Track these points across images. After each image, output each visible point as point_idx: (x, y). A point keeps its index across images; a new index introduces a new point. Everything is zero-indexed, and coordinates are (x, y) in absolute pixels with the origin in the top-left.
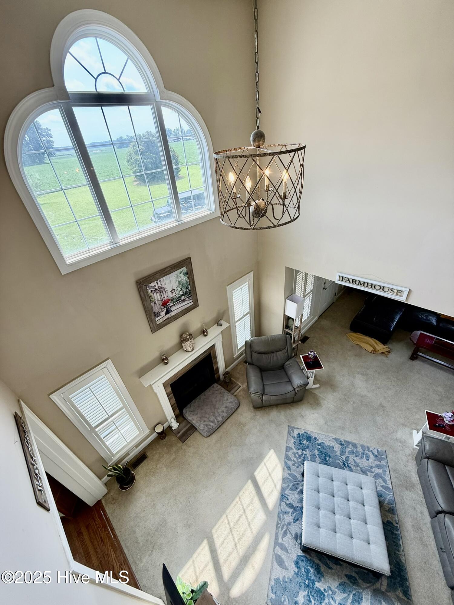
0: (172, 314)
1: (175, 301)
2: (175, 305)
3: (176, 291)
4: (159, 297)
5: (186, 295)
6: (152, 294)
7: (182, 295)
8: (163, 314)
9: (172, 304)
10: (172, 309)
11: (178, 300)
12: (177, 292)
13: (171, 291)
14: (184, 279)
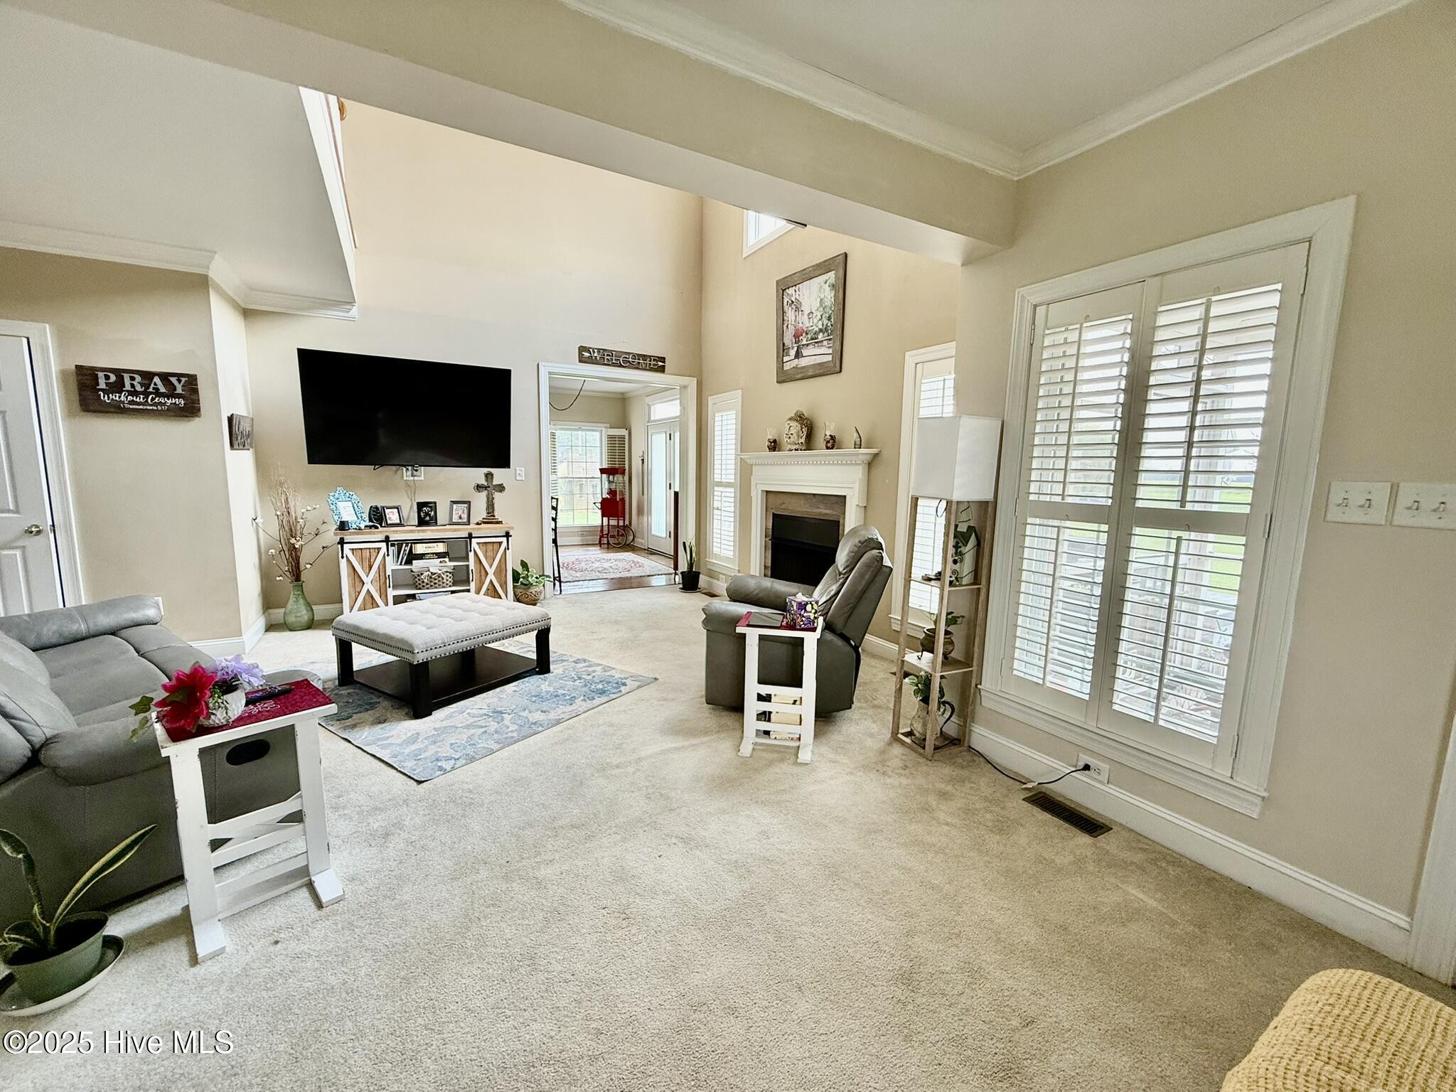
0: (803, 362)
1: (809, 336)
2: (808, 345)
3: (814, 315)
4: (793, 318)
5: (826, 334)
6: (786, 308)
7: (821, 330)
8: (793, 353)
9: (804, 342)
10: (805, 352)
11: (814, 340)
12: (815, 321)
13: (809, 315)
14: (829, 296)
